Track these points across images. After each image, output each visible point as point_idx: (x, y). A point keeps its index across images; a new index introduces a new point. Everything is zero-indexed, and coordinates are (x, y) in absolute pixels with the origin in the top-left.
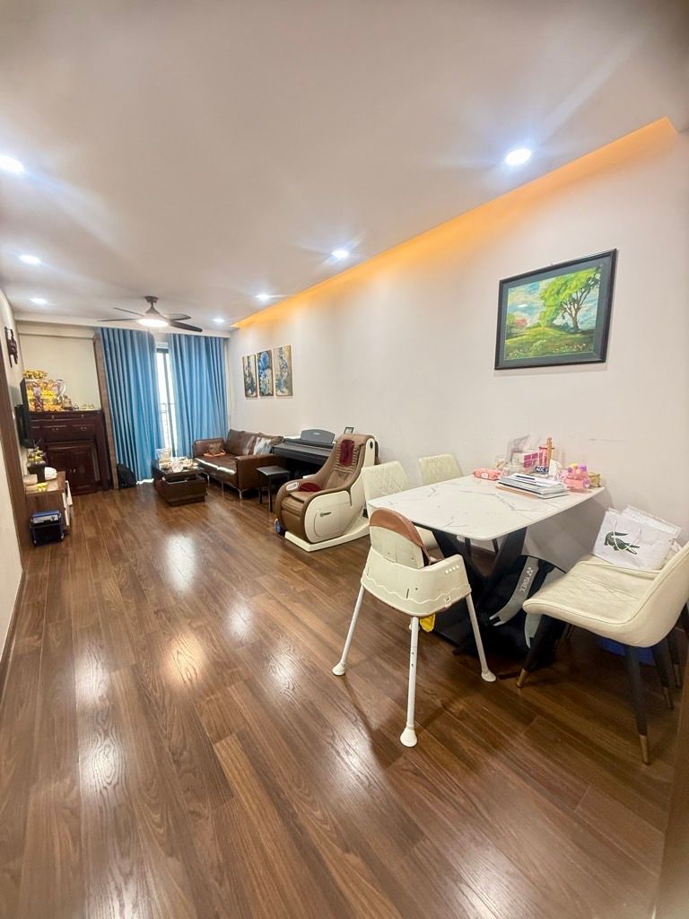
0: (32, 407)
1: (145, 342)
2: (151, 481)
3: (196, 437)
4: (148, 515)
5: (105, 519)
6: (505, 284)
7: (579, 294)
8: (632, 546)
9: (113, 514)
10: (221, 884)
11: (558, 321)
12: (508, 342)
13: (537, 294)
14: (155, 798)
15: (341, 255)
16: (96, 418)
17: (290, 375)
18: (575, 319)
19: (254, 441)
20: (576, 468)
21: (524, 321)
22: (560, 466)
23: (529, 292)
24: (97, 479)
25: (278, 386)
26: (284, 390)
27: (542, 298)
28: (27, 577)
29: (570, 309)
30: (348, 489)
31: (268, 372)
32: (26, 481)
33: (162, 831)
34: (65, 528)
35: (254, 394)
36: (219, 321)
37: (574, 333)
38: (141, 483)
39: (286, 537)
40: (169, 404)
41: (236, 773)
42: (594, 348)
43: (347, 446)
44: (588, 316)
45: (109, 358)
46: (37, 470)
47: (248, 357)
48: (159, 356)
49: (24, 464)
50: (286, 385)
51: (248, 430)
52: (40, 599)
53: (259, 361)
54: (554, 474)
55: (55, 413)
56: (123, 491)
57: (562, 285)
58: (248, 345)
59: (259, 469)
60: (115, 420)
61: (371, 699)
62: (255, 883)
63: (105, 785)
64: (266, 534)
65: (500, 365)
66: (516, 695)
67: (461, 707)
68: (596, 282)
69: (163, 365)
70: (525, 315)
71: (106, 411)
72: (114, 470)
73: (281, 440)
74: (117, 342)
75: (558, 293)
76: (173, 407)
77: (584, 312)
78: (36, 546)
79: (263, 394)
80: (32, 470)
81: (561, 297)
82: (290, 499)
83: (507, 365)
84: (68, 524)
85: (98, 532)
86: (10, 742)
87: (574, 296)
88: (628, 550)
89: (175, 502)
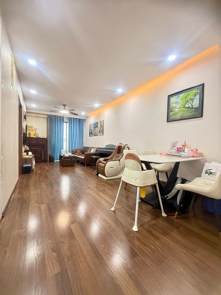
0: (28, 136)
1: (61, 119)
2: (59, 161)
3: (74, 148)
4: (57, 169)
5: (44, 169)
6: (170, 96)
7: (193, 97)
8: (214, 173)
9: (47, 168)
10: (69, 261)
11: (187, 106)
12: (171, 113)
13: (180, 98)
14: (50, 237)
15: (120, 91)
16: (45, 140)
17: (103, 129)
18: (192, 105)
19: (91, 149)
20: (194, 149)
21: (176, 107)
22: (189, 150)
23: (177, 98)
24: (43, 159)
25: (99, 132)
26: (101, 133)
27: (181, 99)
28: (19, 181)
29: (190, 102)
30: (119, 160)
31: (96, 128)
32: (23, 154)
33: (51, 245)
34: (32, 169)
35: (92, 135)
36: (83, 113)
37: (192, 109)
38: (56, 161)
39: (99, 176)
40: (66, 139)
41: (77, 233)
42: (199, 112)
43: (119, 148)
44: (196, 103)
45: (51, 123)
46: (27, 151)
47: (91, 124)
48: (65, 124)
49: (23, 150)
50: (102, 132)
51: (89, 146)
52: (22, 186)
53: (94, 125)
54: (187, 152)
55: (34, 138)
56: (50, 163)
57: (187, 95)
58: (91, 121)
59: (92, 156)
60: (50, 142)
61: (123, 217)
62: (80, 262)
63: (35, 232)
64: (93, 175)
65: (169, 121)
66: (174, 221)
67: (154, 222)
68: (198, 93)
69: (66, 127)
70: (176, 105)
71: (48, 138)
72: (48, 156)
73: (99, 148)
74: (54, 119)
75: (186, 97)
76: (67, 140)
77: (195, 102)
78: (23, 174)
79: (94, 135)
80: (25, 151)
81: (187, 99)
82: (101, 163)
83: (171, 120)
84: (33, 168)
85: (41, 172)
86: (9, 219)
87: (191, 98)
88: (213, 174)
89: (66, 165)
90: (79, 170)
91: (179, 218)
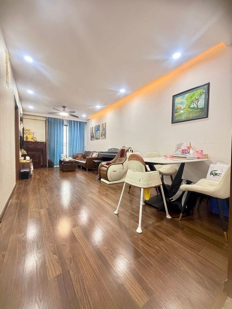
0: (25, 140)
1: (60, 122)
2: (59, 166)
3: (74, 152)
4: (57, 174)
5: (43, 174)
6: (174, 97)
7: (198, 97)
8: (219, 174)
9: (46, 173)
10: (70, 263)
11: (192, 106)
12: (175, 114)
13: (184, 99)
14: (51, 240)
15: (123, 91)
16: (43, 144)
17: (105, 132)
18: (197, 105)
19: (93, 154)
20: (199, 151)
21: (181, 107)
22: (194, 151)
23: (182, 98)
24: (42, 164)
25: (101, 136)
26: (103, 137)
27: (186, 99)
28: (17, 186)
29: (195, 102)
30: (122, 164)
31: (98, 131)
32: (20, 159)
33: (52, 248)
34: (30, 175)
35: (94, 139)
36: (84, 116)
37: (197, 109)
38: (55, 166)
39: (101, 180)
40: (66, 143)
41: (79, 236)
42: (204, 113)
43: (123, 151)
44: (201, 104)
45: (50, 126)
46: (24, 156)
47: (92, 128)
48: (65, 127)
49: (20, 154)
50: (104, 135)
51: (90, 151)
52: (20, 191)
53: (96, 128)
54: (192, 154)
55: (31, 142)
56: (49, 168)
57: (193, 95)
58: (93, 124)
59: (94, 161)
60: (49, 146)
61: (127, 220)
62: (82, 264)
63: (35, 236)
64: (95, 179)
65: (173, 122)
66: (178, 222)
67: (158, 224)
68: (203, 93)
69: (66, 130)
70: (181, 106)
71: (47, 142)
72: (47, 161)
73: (101, 152)
74: (52, 122)
75: (191, 97)
76: (67, 144)
77: (200, 103)
78: (20, 179)
79: (96, 139)
80: (22, 156)
81: (192, 99)
82: (103, 167)
83: (175, 122)
84: (31, 173)
85: (40, 177)
86: (6, 224)
87: (197, 98)
88: (218, 175)
89: (66, 171)
90: (80, 176)
91: (183, 220)
